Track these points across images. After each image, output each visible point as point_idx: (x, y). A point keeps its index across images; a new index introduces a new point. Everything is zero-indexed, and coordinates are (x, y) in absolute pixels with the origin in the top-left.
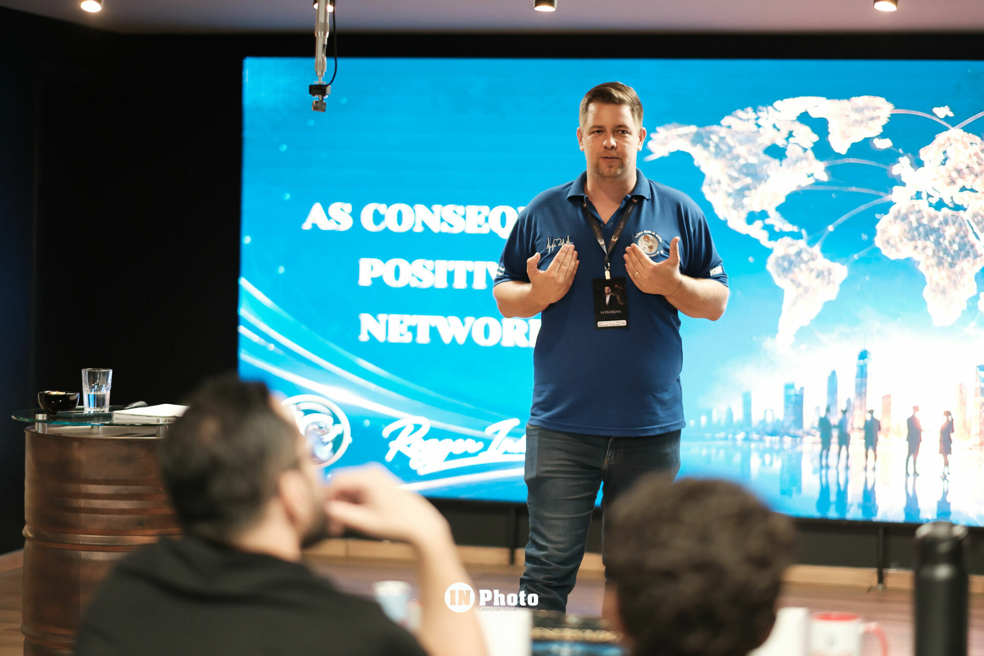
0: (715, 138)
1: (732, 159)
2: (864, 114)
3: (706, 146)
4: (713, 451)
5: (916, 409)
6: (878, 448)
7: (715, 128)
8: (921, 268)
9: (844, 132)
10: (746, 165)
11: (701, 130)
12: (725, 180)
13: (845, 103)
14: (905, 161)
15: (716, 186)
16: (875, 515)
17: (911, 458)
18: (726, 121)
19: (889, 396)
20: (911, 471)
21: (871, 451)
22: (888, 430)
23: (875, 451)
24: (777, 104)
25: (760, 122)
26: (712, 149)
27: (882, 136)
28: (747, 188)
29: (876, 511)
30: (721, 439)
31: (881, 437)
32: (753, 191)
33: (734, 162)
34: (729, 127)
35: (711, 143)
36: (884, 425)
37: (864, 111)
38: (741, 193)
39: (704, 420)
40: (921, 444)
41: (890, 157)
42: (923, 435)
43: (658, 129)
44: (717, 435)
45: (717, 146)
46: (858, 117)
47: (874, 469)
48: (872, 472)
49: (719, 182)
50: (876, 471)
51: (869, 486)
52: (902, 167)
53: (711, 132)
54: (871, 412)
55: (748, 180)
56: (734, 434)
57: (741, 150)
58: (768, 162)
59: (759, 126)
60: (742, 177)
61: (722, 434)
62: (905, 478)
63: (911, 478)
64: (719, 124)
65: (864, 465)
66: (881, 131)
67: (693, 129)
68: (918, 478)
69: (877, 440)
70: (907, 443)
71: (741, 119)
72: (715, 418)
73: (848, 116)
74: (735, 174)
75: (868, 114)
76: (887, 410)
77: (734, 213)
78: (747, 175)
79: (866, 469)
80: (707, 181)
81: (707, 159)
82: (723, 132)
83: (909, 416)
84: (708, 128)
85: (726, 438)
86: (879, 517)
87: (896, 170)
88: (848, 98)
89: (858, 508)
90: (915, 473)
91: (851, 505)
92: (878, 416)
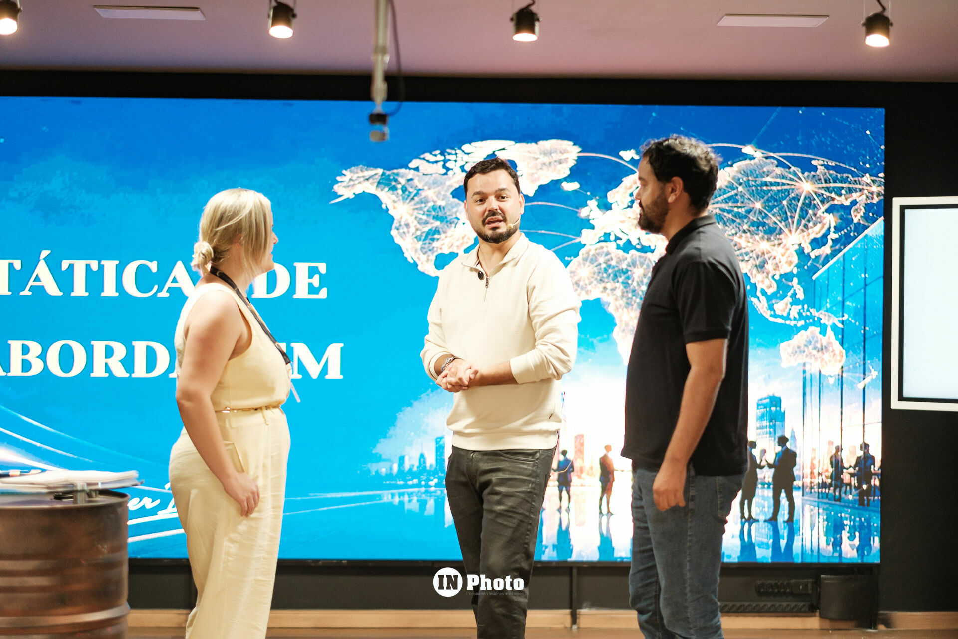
0: (402, 181)
1: (421, 202)
2: (552, 157)
3: (394, 188)
4: (406, 498)
5: (608, 448)
6: (572, 489)
7: (402, 171)
8: (611, 309)
9: (533, 174)
10: (434, 208)
11: (388, 173)
12: (413, 223)
13: (532, 146)
14: (593, 203)
15: (405, 230)
16: (570, 557)
17: (605, 499)
18: (414, 163)
19: (583, 436)
20: (604, 511)
21: (564, 493)
22: (581, 470)
23: (568, 492)
24: (466, 147)
25: (448, 165)
26: (400, 192)
27: (570, 178)
28: (437, 231)
29: (572, 550)
30: (413, 486)
31: (574, 478)
32: (443, 236)
33: (423, 205)
34: (417, 169)
35: (399, 186)
36: (577, 465)
37: (552, 155)
38: (431, 236)
39: (395, 467)
40: (614, 484)
41: (579, 200)
42: (615, 473)
43: (344, 172)
44: (410, 483)
45: (404, 190)
46: (546, 160)
47: (568, 510)
48: (566, 514)
49: (407, 225)
50: (570, 513)
51: (564, 527)
52: (591, 209)
53: (398, 174)
54: (564, 453)
55: (437, 223)
56: (428, 480)
57: (429, 194)
58: (457, 205)
59: (448, 169)
60: (431, 220)
61: (415, 481)
62: (598, 519)
63: (604, 518)
64: (407, 167)
65: (558, 507)
66: (568, 172)
67: (380, 171)
68: (612, 517)
69: (571, 481)
70: (600, 484)
71: (428, 161)
72: (407, 466)
73: (537, 159)
74: (424, 217)
75: (556, 157)
76: (580, 451)
77: (423, 257)
78: (436, 218)
79: (560, 510)
80: (395, 224)
81: (394, 201)
82: (410, 174)
83: (602, 455)
84: (395, 171)
85: (418, 485)
86: (574, 557)
87: (584, 213)
88: (536, 141)
89: (554, 550)
90: (609, 512)
91: (546, 547)
92: (570, 456)
